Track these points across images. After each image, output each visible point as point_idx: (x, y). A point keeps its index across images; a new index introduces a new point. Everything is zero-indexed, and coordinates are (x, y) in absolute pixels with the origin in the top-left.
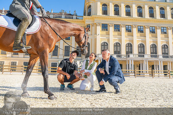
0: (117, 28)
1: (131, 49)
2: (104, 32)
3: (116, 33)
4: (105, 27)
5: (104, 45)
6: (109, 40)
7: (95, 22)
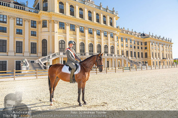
0: (73, 28)
1: (84, 48)
2: (61, 31)
3: (72, 32)
4: (62, 25)
5: (62, 43)
6: (66, 38)
7: (53, 19)
